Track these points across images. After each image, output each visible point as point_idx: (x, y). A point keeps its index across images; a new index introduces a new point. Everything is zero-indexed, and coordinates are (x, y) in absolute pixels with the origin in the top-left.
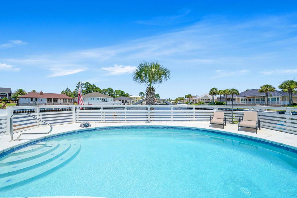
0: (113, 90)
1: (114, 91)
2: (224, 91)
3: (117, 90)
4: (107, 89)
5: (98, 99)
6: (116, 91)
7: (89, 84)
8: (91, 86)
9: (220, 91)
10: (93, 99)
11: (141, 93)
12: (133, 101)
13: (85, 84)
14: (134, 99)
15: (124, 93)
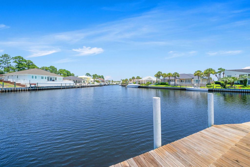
0: (56, 69)
1: (58, 70)
2: (169, 74)
3: (62, 70)
4: (49, 68)
5: (42, 78)
6: (60, 70)
7: (22, 59)
8: (26, 61)
9: (164, 74)
10: (34, 77)
11: (87, 74)
12: (84, 81)
13: (16, 58)
14: (84, 79)
15: (70, 73)
